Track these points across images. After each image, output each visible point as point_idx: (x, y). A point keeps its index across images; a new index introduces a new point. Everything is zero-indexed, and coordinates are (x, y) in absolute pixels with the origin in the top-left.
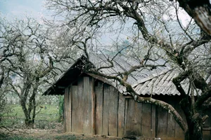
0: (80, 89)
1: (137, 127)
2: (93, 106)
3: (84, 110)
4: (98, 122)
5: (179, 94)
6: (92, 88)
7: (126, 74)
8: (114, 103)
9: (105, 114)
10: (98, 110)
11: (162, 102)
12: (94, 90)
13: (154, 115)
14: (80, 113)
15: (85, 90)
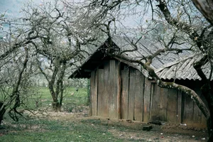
0: (106, 72)
1: (163, 112)
2: (118, 91)
3: (110, 94)
4: (123, 107)
5: (200, 79)
6: (118, 71)
7: (150, 58)
8: (140, 88)
9: (131, 98)
10: (123, 94)
11: (184, 88)
12: (120, 74)
13: (180, 100)
14: (106, 97)
15: (111, 74)
